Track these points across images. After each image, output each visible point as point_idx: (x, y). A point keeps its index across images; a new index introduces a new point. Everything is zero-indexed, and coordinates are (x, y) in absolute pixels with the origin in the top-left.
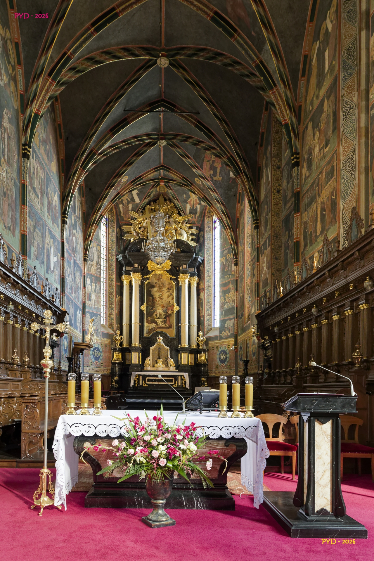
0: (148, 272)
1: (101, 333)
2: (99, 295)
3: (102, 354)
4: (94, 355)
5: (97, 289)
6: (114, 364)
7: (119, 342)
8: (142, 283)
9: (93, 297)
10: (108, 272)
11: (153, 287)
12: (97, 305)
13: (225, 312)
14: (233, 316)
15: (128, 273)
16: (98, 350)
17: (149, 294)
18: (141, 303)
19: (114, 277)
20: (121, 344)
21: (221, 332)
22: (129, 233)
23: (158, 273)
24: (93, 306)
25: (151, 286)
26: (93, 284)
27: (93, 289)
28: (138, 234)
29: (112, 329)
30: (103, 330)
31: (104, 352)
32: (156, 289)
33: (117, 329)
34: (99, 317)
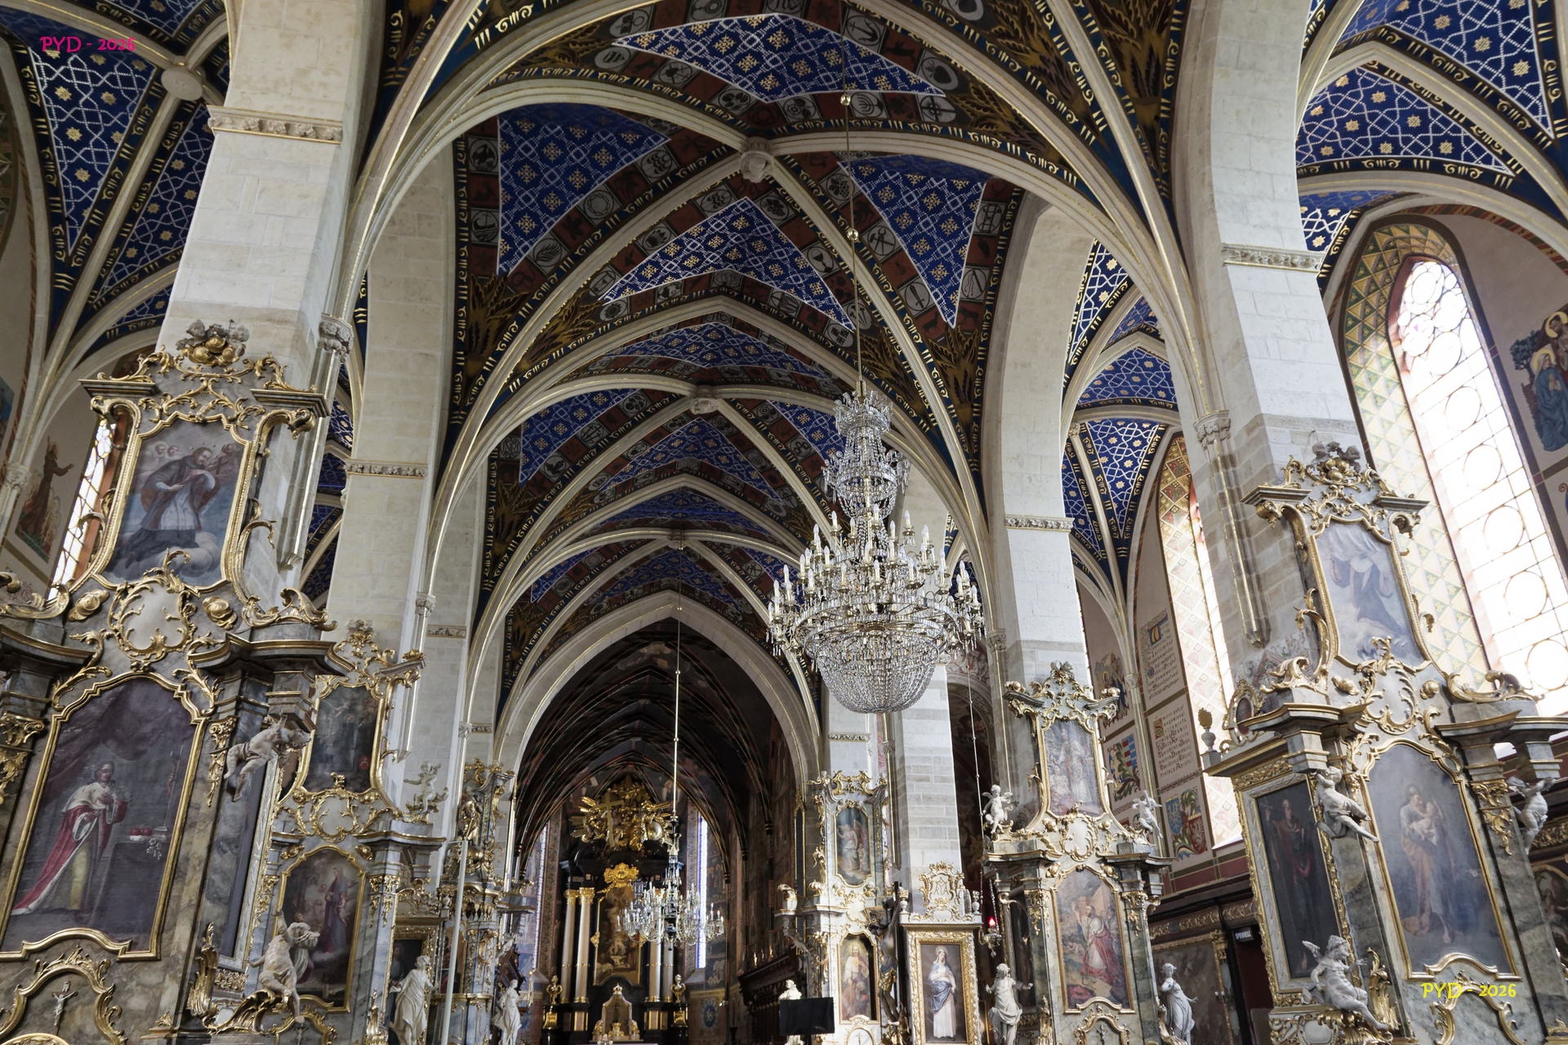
0: (606, 886)
8: (595, 901)
10: (545, 886)
11: (611, 906)
13: (713, 947)
14: (724, 955)
15: (575, 886)
17: (605, 918)
18: (592, 933)
19: (554, 892)
20: (558, 998)
21: (707, 978)
22: (580, 828)
23: (620, 885)
25: (607, 905)
28: (593, 829)
32: (614, 910)
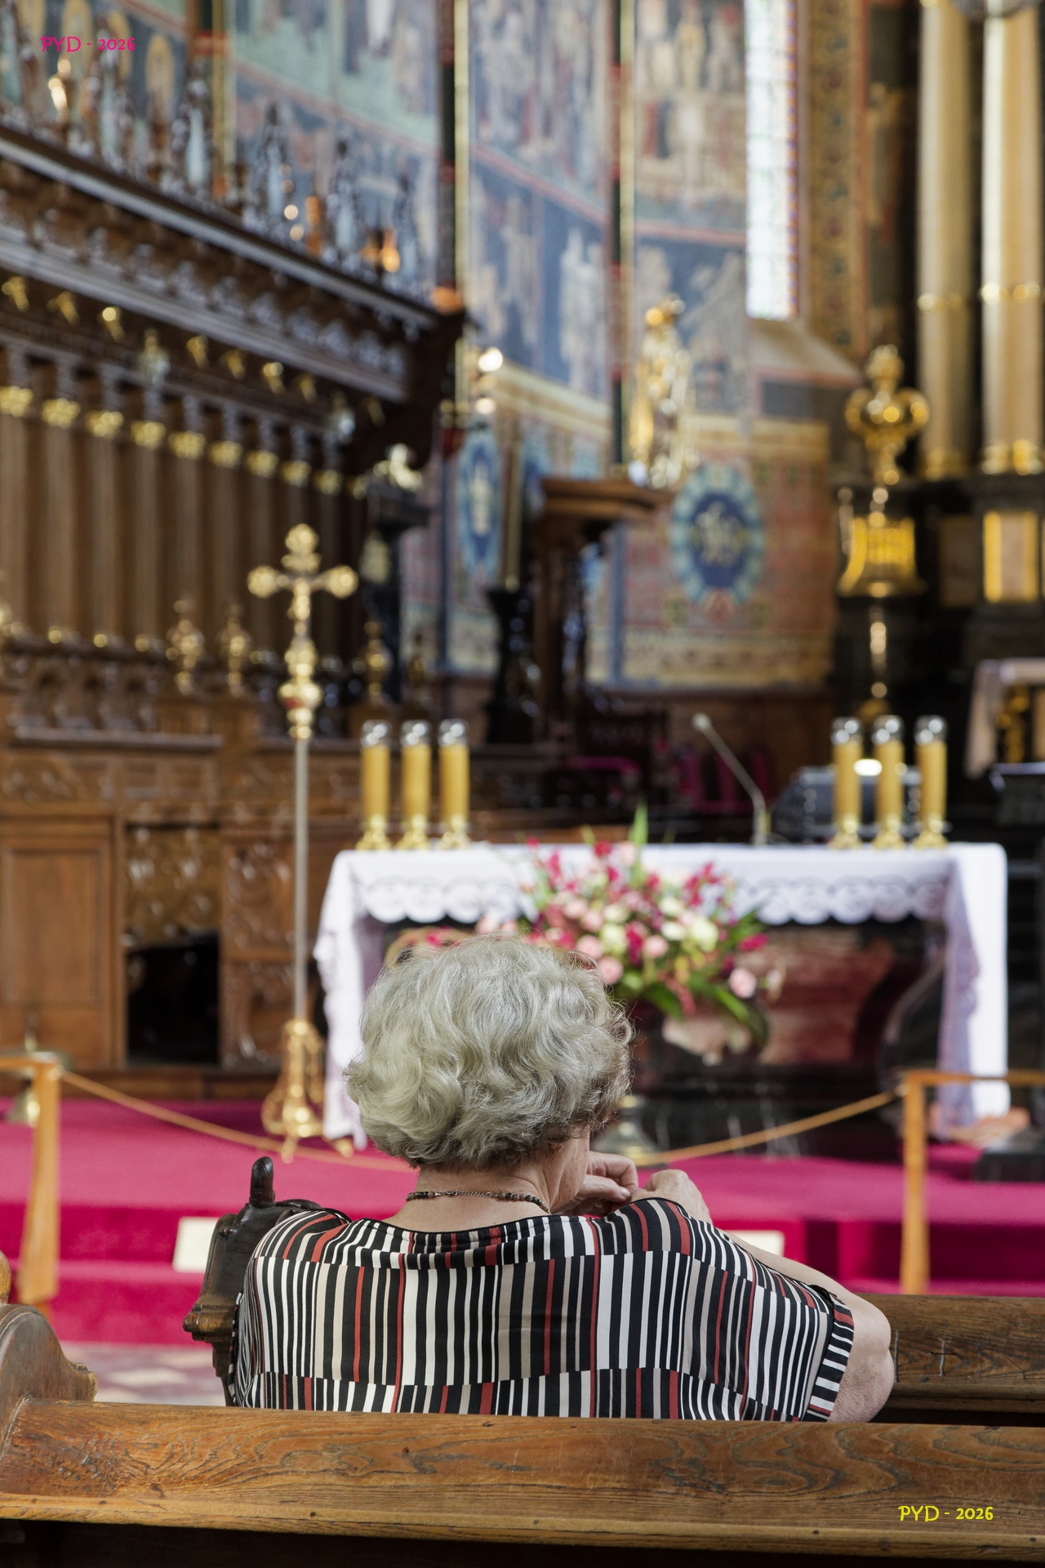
1: (752, 386)
2: (733, 101)
3: (758, 540)
4: (697, 550)
5: (715, 63)
6: (857, 606)
7: (890, 446)
9: (690, 125)
12: (721, 183)
16: (731, 509)
20: (910, 457)
24: (689, 196)
26: (690, 32)
27: (691, 69)
29: (840, 340)
30: (768, 361)
31: (773, 521)
33: (880, 341)
34: (731, 264)
